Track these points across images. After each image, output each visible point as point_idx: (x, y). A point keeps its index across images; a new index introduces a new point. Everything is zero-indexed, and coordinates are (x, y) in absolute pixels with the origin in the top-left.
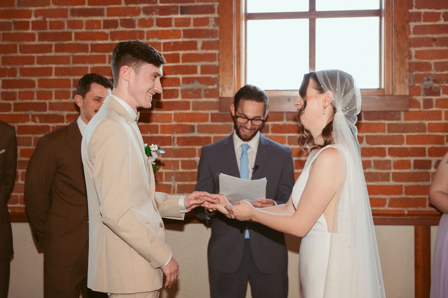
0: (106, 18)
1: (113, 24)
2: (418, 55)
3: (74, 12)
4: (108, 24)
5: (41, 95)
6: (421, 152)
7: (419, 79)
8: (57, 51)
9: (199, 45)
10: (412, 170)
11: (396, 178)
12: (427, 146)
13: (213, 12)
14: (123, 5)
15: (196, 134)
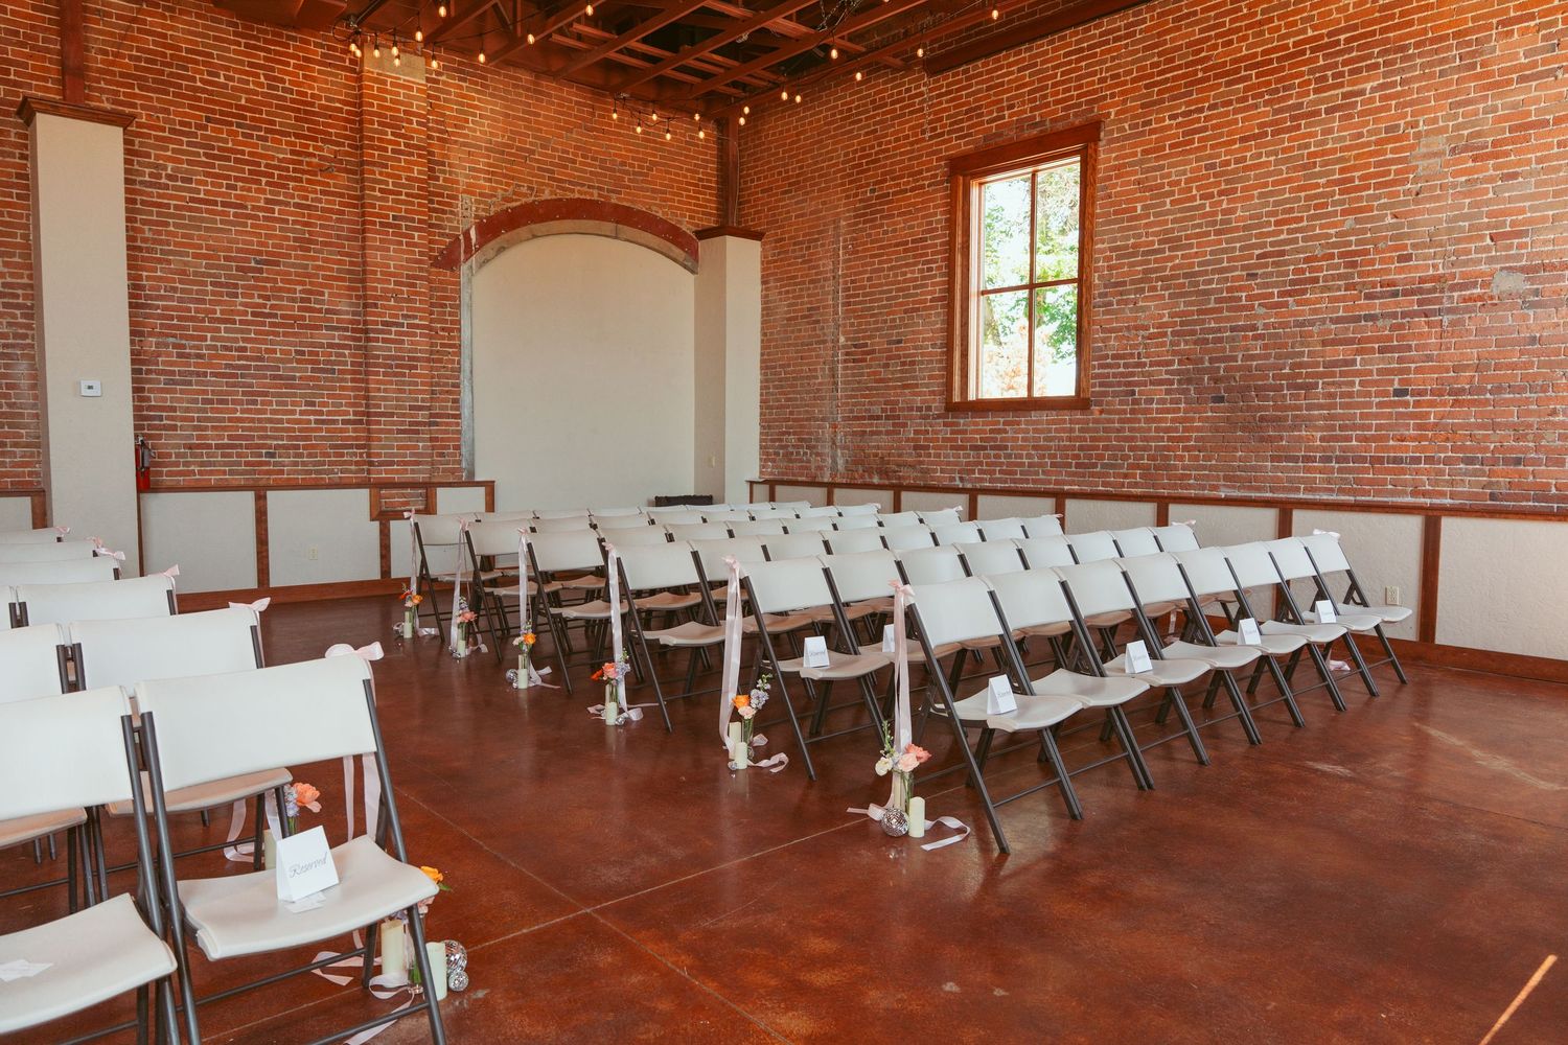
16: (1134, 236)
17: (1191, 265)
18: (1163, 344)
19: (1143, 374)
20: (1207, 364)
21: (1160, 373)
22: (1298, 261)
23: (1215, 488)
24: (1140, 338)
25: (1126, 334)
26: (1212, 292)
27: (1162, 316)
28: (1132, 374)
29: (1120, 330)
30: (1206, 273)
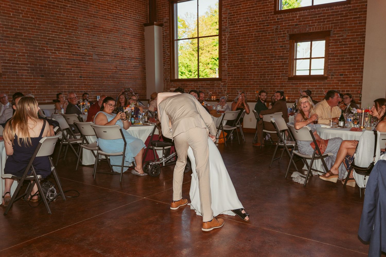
1: (268, 62)
2: (330, 67)
3: (260, 60)
4: (267, 62)
5: (254, 77)
7: (330, 73)
8: (257, 68)
9: (285, 66)
12: (331, 87)
13: (288, 59)
14: (270, 58)
15: (283, 85)
16: (11, 23)
17: (30, 37)
18: (24, 58)
19: (19, 67)
20: (38, 66)
21: (25, 67)
22: (57, 43)
23: (44, 100)
24: (17, 55)
25: (12, 53)
26: (37, 46)
27: (23, 50)
28: (16, 67)
29: (9, 52)
30: (35, 40)
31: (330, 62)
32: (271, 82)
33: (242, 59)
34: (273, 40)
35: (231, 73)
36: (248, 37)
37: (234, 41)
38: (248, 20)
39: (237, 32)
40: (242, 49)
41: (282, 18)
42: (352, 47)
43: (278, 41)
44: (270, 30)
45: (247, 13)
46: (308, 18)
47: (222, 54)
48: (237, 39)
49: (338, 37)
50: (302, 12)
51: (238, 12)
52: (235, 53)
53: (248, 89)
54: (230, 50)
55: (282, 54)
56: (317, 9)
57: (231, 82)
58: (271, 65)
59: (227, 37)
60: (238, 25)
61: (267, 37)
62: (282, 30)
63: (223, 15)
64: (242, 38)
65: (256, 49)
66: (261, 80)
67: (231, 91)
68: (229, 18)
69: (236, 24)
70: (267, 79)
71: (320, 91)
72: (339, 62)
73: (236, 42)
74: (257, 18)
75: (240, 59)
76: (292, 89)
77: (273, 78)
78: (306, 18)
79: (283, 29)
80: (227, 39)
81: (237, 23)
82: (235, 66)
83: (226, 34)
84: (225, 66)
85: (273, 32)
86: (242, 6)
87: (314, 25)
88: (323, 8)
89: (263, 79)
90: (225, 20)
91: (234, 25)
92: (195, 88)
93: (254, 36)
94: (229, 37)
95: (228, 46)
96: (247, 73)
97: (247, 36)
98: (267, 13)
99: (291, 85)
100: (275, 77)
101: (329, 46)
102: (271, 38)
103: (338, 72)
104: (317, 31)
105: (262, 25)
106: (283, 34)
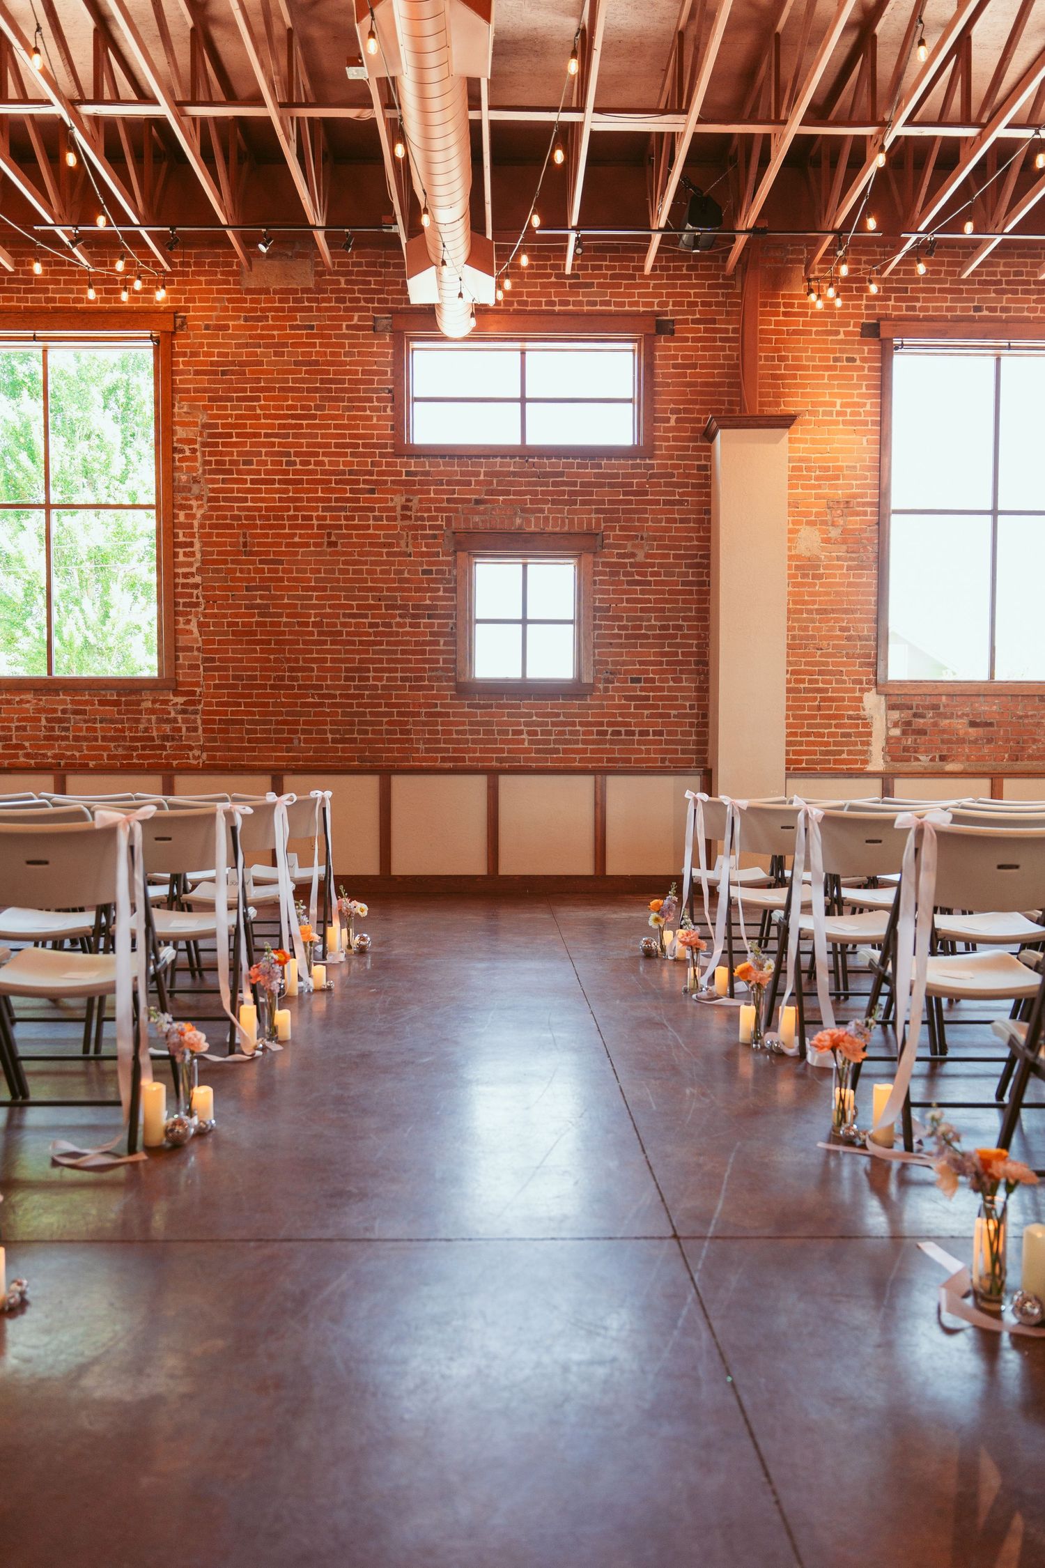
0: (370, 620)
1: (376, 625)
2: (600, 654)
3: (345, 615)
4: (371, 625)
5: (318, 678)
6: (601, 724)
7: (600, 671)
8: (331, 645)
9: (442, 643)
10: (595, 737)
11: (585, 742)
13: (452, 618)
14: (384, 611)
15: (438, 709)
31: (599, 637)
32: (390, 697)
33: (267, 606)
34: (390, 545)
35: (220, 660)
36: (291, 527)
37: (231, 535)
38: (288, 463)
39: (245, 500)
40: (266, 567)
41: (427, 473)
42: (663, 592)
43: (411, 549)
44: (381, 510)
45: (287, 436)
46: (520, 484)
47: (177, 580)
48: (240, 526)
49: (620, 556)
50: (498, 460)
51: (244, 426)
52: (234, 579)
53: (297, 723)
54: (215, 571)
55: (431, 598)
56: (549, 457)
57: (223, 695)
58: (390, 634)
59: (198, 516)
60: (249, 477)
61: (371, 531)
62: (426, 515)
63: (177, 428)
64: (262, 527)
65: (326, 571)
66: (352, 691)
67: (220, 731)
68: (204, 445)
69: (239, 472)
70: (375, 687)
71: (571, 733)
72: (628, 637)
73: (241, 540)
74: (326, 459)
75: (258, 606)
76: (471, 723)
77: (399, 683)
78: (511, 484)
79: (429, 510)
80: (196, 523)
81: (241, 467)
82: (234, 633)
83: (194, 503)
84: (191, 632)
85: (394, 519)
86: (261, 408)
87: (542, 511)
88: (568, 458)
89: (356, 687)
90: (186, 448)
91: (230, 472)
92: (43, 716)
93: (315, 522)
94: (204, 517)
95: (203, 553)
96: (288, 660)
97: (286, 522)
98: (365, 446)
99: (467, 710)
100: (403, 679)
101: (595, 581)
102: (386, 536)
103: (627, 672)
104: (550, 529)
105: (348, 487)
106: (431, 528)
